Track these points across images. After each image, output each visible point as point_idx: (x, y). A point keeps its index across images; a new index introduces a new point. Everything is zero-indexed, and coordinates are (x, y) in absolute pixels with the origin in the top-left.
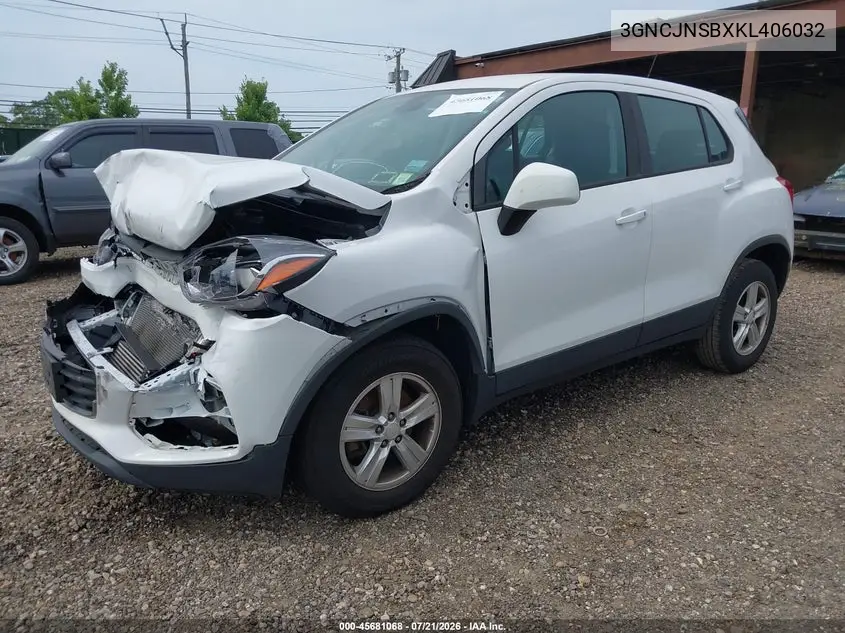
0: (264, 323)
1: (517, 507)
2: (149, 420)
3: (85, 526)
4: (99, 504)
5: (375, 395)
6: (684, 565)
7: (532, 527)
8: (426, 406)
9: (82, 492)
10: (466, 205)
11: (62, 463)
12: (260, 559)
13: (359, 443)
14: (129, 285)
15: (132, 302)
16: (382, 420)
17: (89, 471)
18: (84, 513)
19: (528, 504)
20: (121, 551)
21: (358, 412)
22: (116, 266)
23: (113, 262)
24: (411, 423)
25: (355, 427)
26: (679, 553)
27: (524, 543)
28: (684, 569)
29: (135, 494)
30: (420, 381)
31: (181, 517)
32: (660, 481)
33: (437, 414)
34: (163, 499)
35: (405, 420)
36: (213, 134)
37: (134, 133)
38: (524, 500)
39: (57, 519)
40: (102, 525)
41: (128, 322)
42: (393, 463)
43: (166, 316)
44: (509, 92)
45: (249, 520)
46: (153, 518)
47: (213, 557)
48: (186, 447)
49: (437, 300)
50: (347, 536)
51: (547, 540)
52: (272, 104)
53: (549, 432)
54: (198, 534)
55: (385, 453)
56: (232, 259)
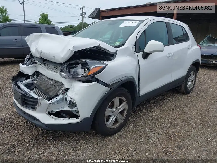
0: (90, 84)
1: (147, 131)
2: (52, 111)
3: (29, 141)
4: (32, 135)
5: (113, 103)
6: (194, 145)
7: (153, 137)
8: (124, 105)
9: (25, 131)
10: (134, 51)
11: (17, 123)
12: (84, 149)
13: (108, 116)
14: (35, 72)
15: (36, 76)
16: (114, 109)
17: (26, 125)
18: (28, 137)
19: (150, 130)
20: (43, 148)
21: (109, 108)
22: (32, 66)
23: (31, 65)
24: (120, 110)
25: (108, 112)
26: (192, 142)
27: (153, 141)
28: (194, 146)
29: (42, 131)
30: (123, 99)
31: (57, 137)
32: (180, 123)
33: (126, 108)
34: (49, 132)
35: (119, 109)
36: (40, 28)
37: (18, 27)
38: (148, 129)
39: (21, 140)
40: (35, 141)
41: (35, 82)
42: (116, 121)
43: (49, 81)
44: (142, 21)
45: (76, 137)
46: (49, 138)
47: (70, 149)
48: (63, 119)
49: (129, 77)
50: (105, 141)
51: (158, 140)
52: (50, 20)
53: (148, 111)
54: (64, 142)
55: (115, 118)
56: (80, 66)
